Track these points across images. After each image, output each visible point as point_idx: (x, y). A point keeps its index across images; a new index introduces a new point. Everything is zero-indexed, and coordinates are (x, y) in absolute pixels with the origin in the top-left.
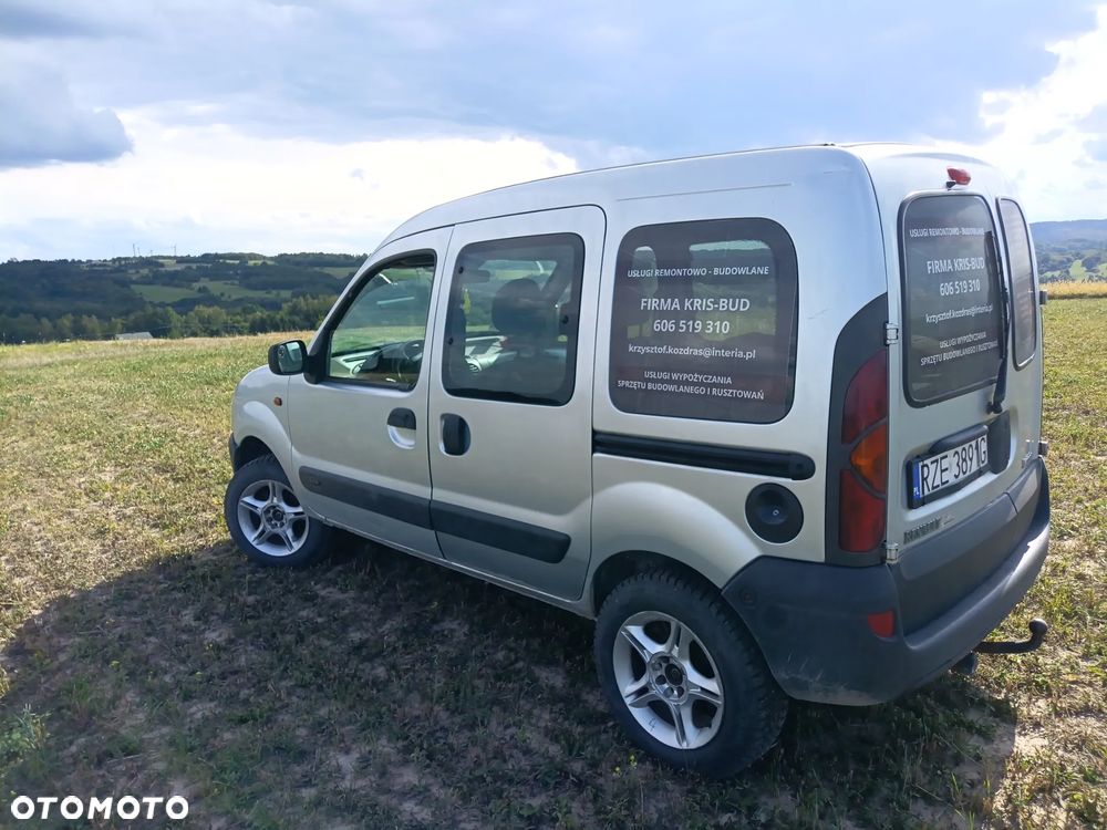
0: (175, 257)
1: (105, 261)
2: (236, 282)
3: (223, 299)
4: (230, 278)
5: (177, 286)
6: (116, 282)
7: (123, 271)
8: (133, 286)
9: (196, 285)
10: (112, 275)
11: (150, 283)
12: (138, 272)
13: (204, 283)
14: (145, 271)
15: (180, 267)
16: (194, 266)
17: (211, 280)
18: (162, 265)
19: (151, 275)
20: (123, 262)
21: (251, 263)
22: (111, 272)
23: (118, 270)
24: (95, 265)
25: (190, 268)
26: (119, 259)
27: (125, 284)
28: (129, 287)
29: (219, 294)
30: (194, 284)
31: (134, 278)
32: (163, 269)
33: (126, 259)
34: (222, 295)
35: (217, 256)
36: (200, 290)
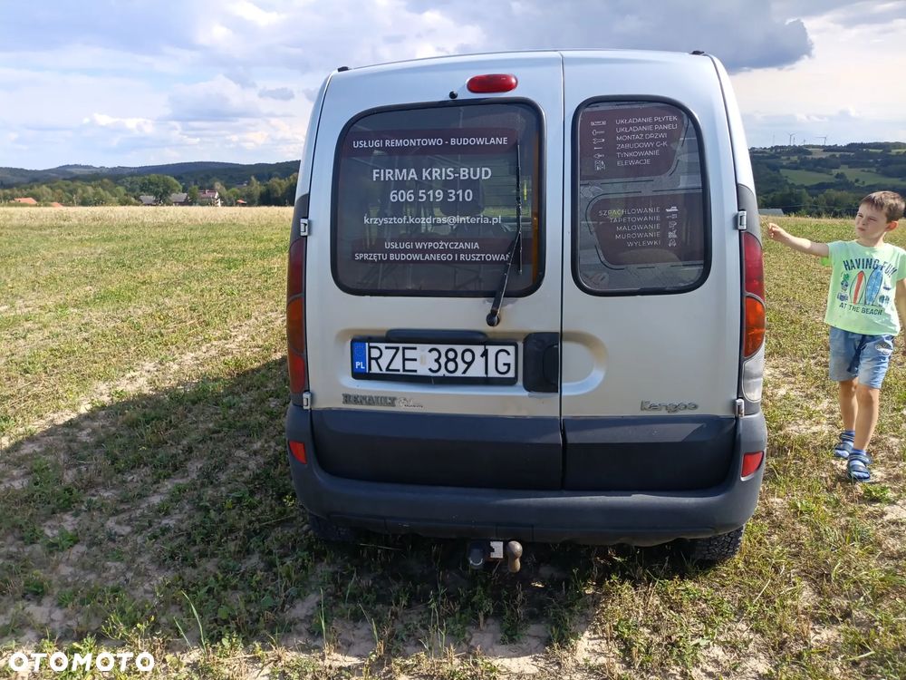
0: (823, 147)
1: (765, 148)
2: (874, 170)
3: (856, 184)
4: (870, 165)
5: (819, 172)
6: (769, 166)
7: (777, 157)
8: (781, 170)
9: (835, 172)
10: (766, 160)
11: (796, 169)
12: (789, 159)
13: (844, 170)
14: (795, 158)
15: (824, 155)
16: (838, 154)
17: (850, 167)
18: (810, 153)
19: (799, 161)
20: (779, 150)
21: (894, 152)
22: (768, 158)
23: (772, 157)
24: (757, 152)
25: (834, 156)
26: (777, 147)
27: (775, 168)
28: (779, 171)
29: (854, 180)
30: (833, 170)
31: (784, 164)
32: (810, 157)
33: (782, 147)
34: (857, 181)
35: (862, 145)
36: (838, 176)
